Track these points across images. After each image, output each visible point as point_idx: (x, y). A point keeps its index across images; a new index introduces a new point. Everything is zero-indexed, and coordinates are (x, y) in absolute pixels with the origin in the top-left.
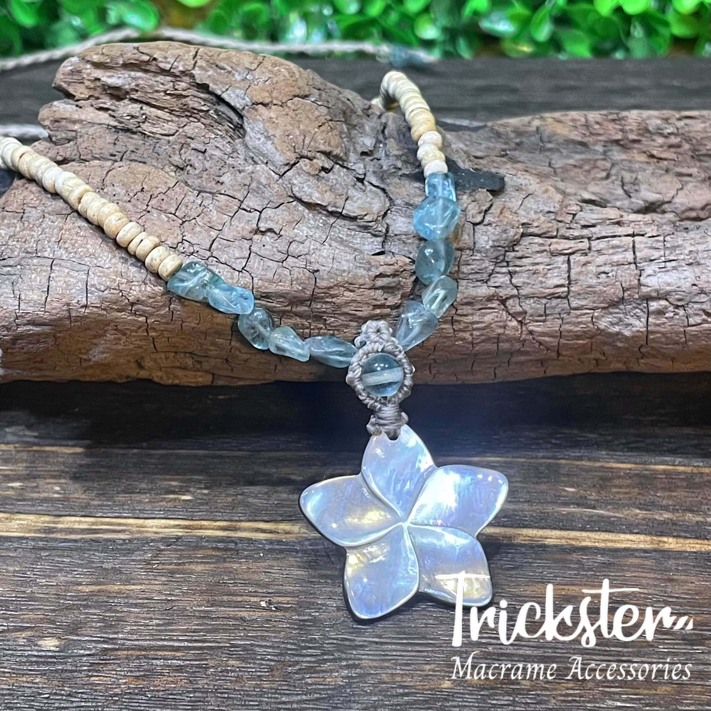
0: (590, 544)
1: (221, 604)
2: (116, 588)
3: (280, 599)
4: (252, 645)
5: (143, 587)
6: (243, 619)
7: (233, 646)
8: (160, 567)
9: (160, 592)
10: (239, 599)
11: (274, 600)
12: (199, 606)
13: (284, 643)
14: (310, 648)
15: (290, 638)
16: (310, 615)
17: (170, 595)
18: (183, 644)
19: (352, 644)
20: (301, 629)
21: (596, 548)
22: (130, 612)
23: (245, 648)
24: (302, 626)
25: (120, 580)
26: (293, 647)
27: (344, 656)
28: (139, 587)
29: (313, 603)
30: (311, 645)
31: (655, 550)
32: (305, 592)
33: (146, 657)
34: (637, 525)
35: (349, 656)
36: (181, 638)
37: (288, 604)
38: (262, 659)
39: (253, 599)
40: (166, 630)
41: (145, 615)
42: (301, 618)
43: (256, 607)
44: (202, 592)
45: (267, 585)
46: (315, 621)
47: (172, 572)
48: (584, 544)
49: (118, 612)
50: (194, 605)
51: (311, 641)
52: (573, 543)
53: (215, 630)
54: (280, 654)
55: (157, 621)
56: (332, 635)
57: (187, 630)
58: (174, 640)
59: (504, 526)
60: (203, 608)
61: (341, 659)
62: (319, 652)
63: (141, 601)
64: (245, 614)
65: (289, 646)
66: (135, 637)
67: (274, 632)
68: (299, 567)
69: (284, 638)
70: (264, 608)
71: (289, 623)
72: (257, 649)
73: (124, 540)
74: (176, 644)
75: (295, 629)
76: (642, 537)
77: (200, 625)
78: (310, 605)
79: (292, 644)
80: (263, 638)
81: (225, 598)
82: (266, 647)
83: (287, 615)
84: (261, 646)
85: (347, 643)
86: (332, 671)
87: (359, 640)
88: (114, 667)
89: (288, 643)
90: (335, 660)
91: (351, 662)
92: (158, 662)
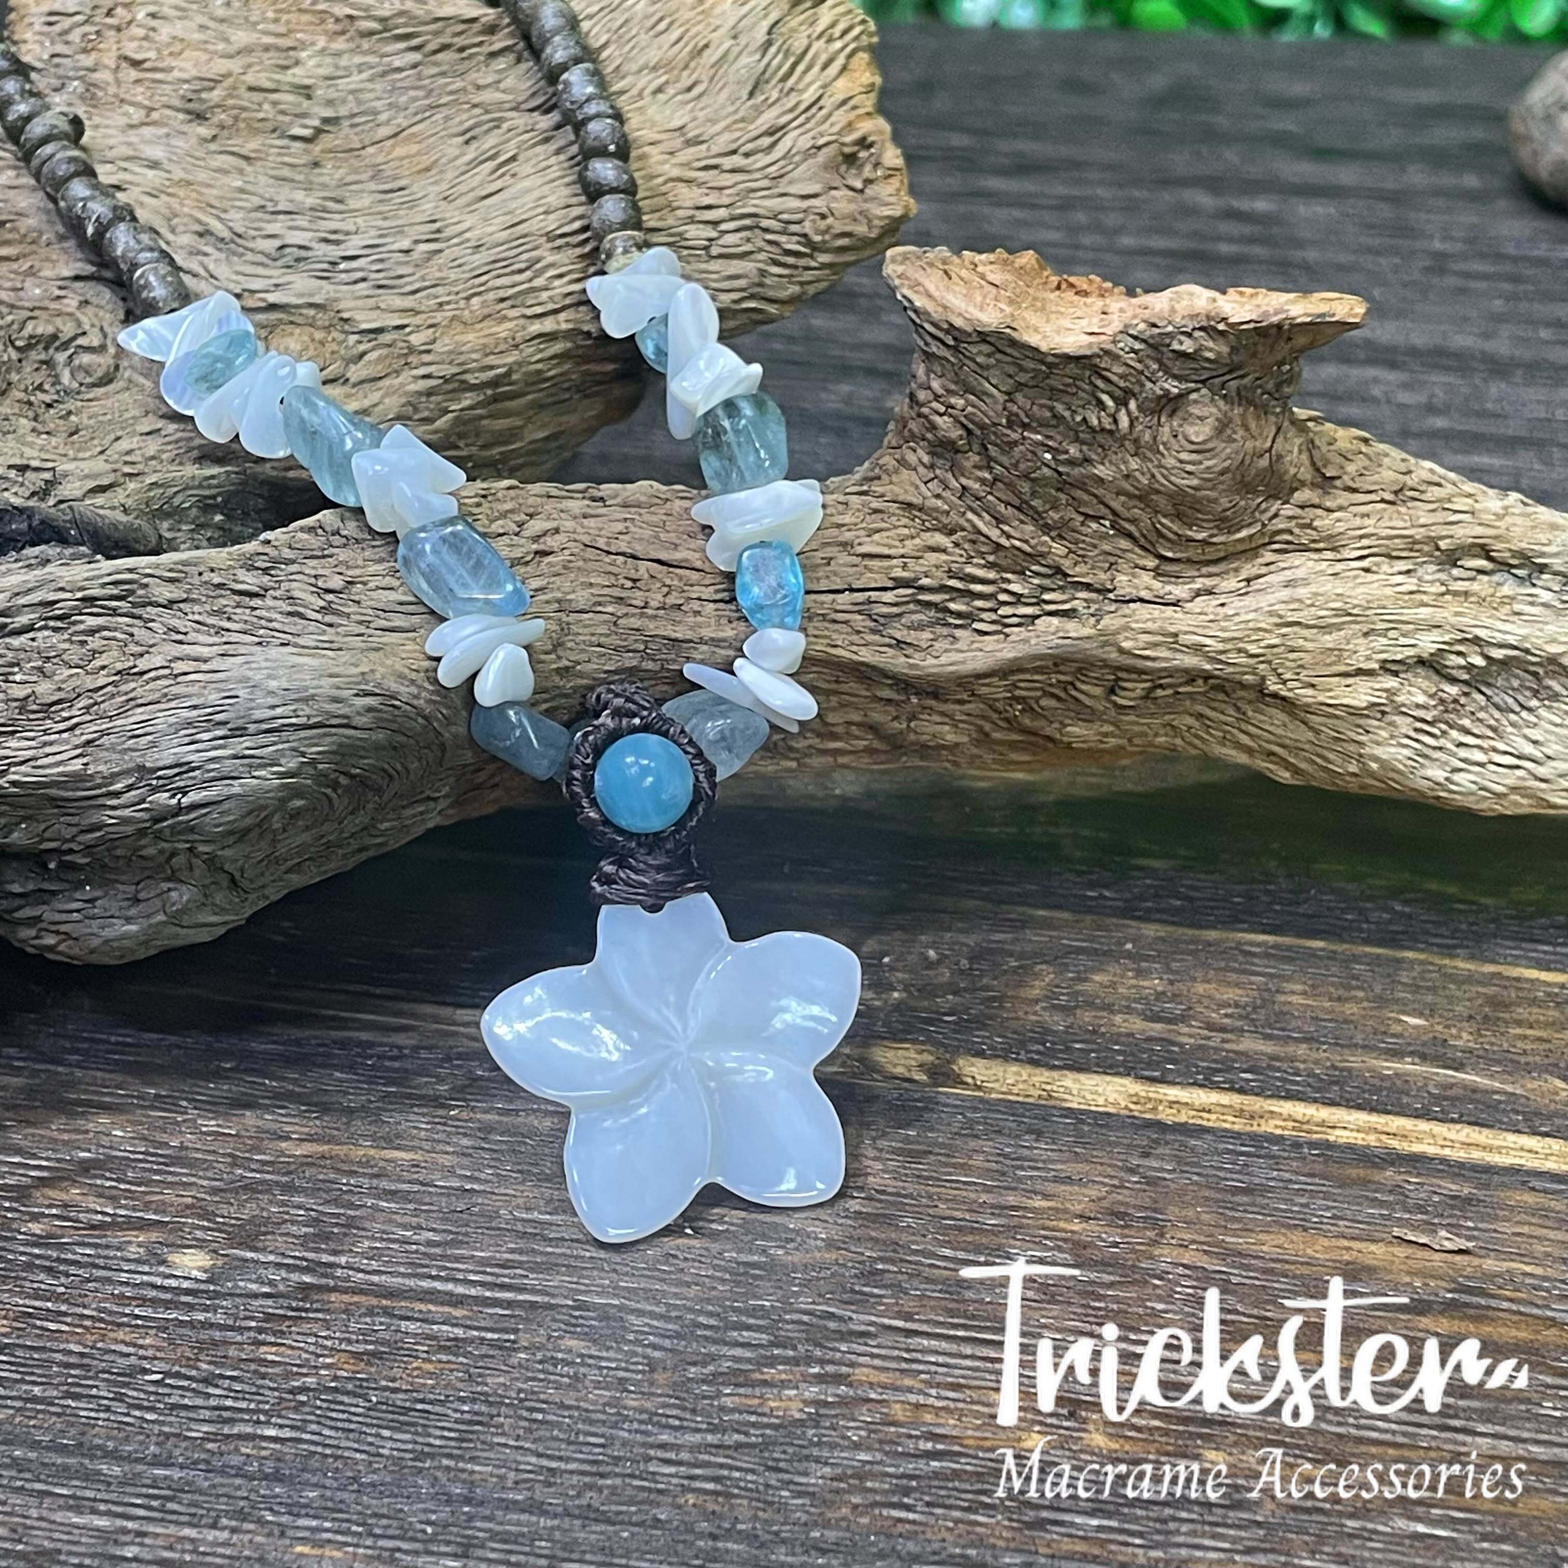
0: (1431, 1150)
2: (360, 1153)
4: (621, 1308)
5: (418, 1157)
7: (580, 1306)
9: (452, 1172)
12: (528, 1210)
13: (691, 1310)
14: (749, 1328)
15: (708, 1301)
16: (764, 1253)
17: (471, 1179)
18: (473, 1292)
19: (843, 1328)
20: (738, 1283)
21: (1445, 1161)
22: (378, 1208)
23: (604, 1314)
24: (741, 1275)
25: (374, 1137)
26: (712, 1322)
27: (818, 1353)
28: (409, 1156)
30: (752, 1321)
33: (387, 1312)
34: (1550, 1118)
35: (830, 1355)
36: (472, 1277)
38: (636, 1342)
40: (444, 1257)
41: (406, 1219)
42: (744, 1258)
44: (540, 1180)
46: (771, 1267)
47: (488, 1130)
48: (1417, 1148)
49: (352, 1206)
50: (518, 1207)
51: (754, 1312)
52: (1394, 1143)
53: (549, 1267)
54: (678, 1336)
55: (430, 1235)
56: (804, 1302)
57: (489, 1262)
58: (456, 1281)
59: (1241, 1091)
60: (535, 1215)
61: (810, 1360)
62: (764, 1338)
65: (702, 1319)
66: (375, 1265)
67: (680, 1283)
69: (696, 1299)
71: (715, 1267)
72: (632, 1318)
74: (460, 1290)
75: (723, 1281)
76: (1556, 1145)
77: (521, 1252)
78: (769, 1231)
79: (711, 1314)
80: (651, 1296)
82: (652, 1315)
83: (715, 1249)
84: (640, 1313)
85: (832, 1325)
86: (784, 1384)
87: (860, 1320)
88: (315, 1328)
89: (701, 1312)
90: (795, 1361)
91: (830, 1369)
92: (412, 1327)
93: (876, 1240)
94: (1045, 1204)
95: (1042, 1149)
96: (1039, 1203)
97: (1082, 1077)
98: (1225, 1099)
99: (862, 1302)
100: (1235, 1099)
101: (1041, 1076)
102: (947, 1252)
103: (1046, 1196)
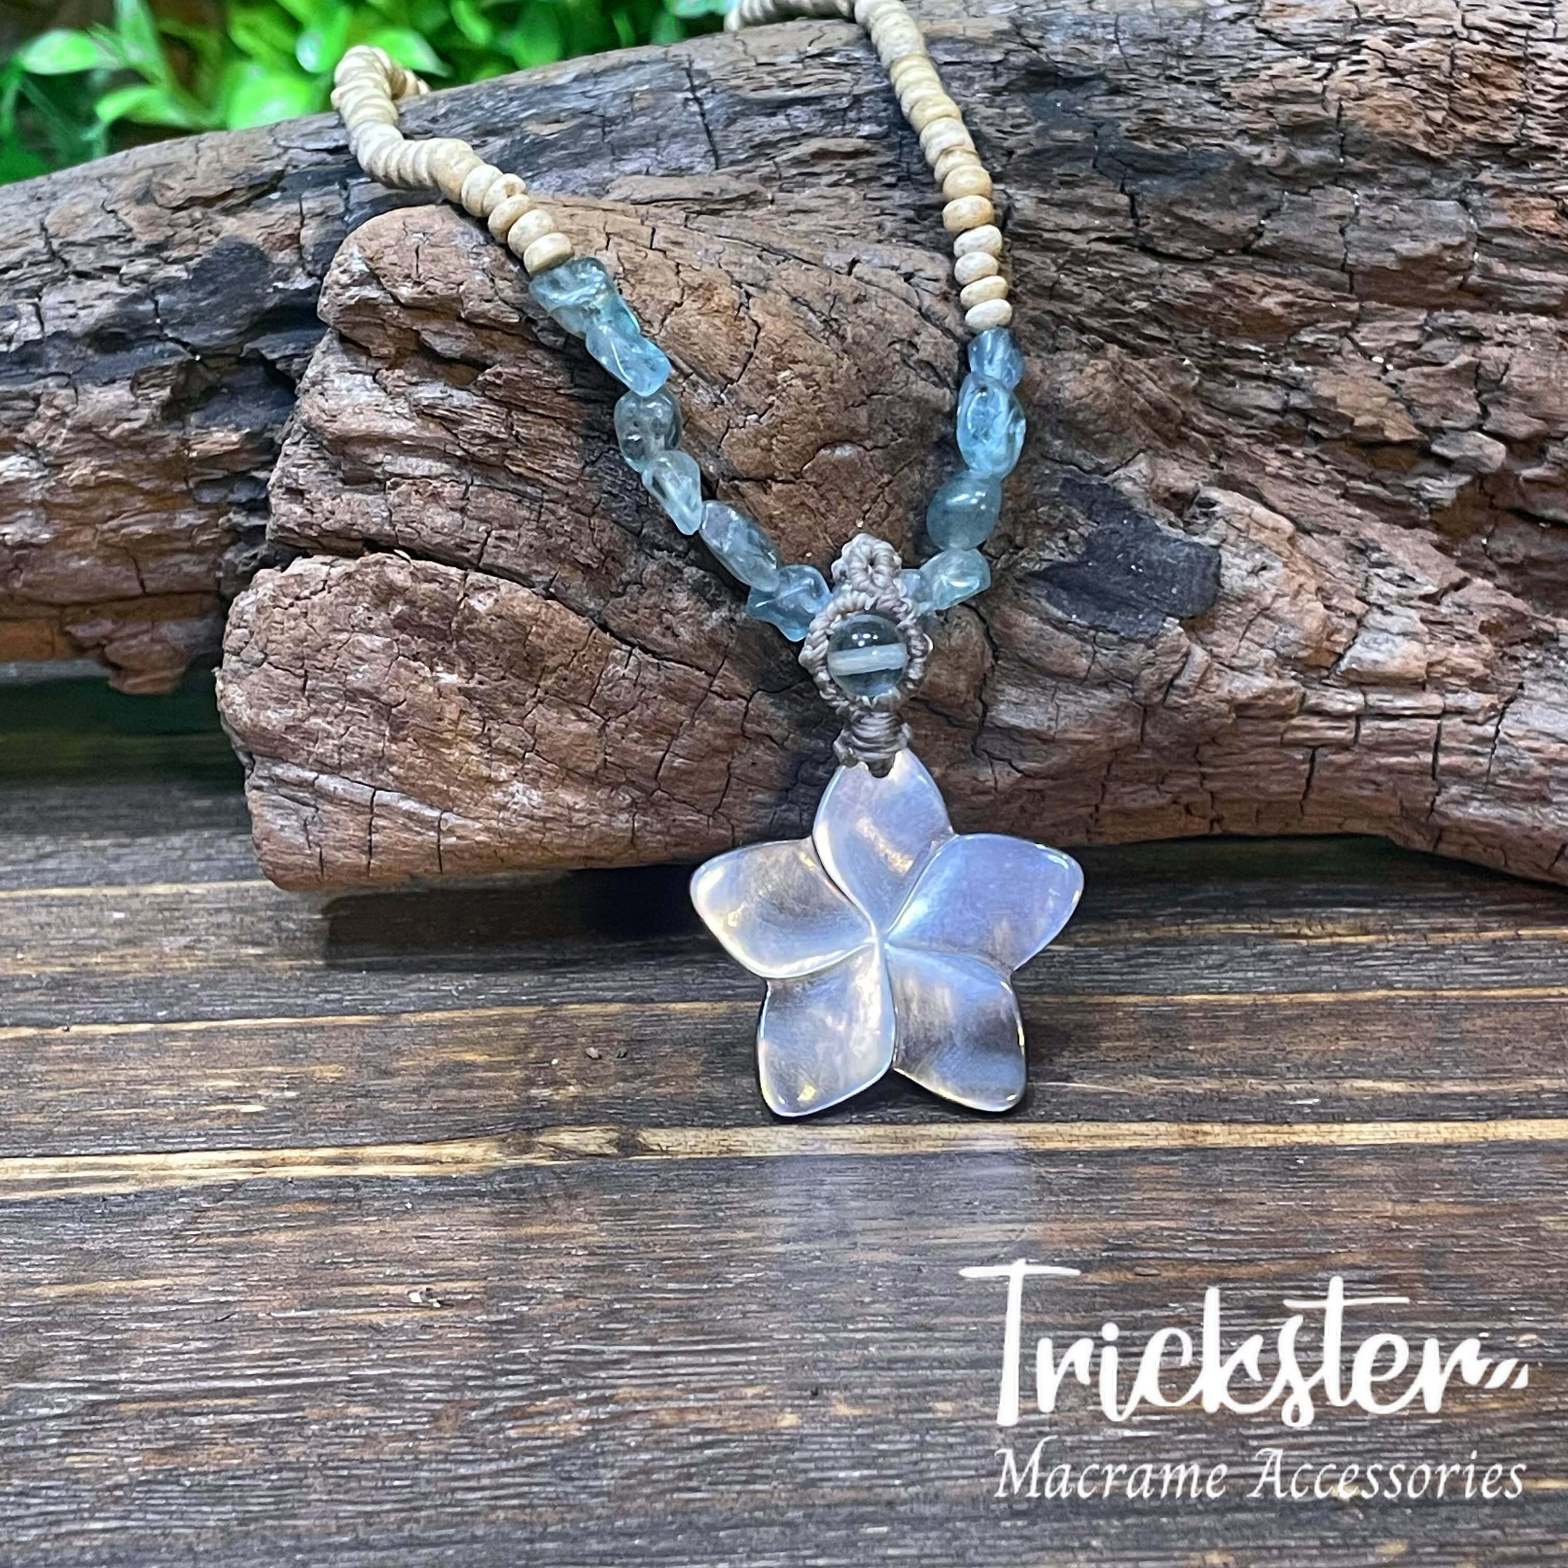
0: (1061, 1145)
1: (330, 1303)
2: (112, 1286)
3: (449, 1286)
4: (394, 1375)
5: (168, 1281)
6: (375, 1328)
7: (356, 1379)
8: (202, 1241)
9: (204, 1289)
10: (366, 1290)
11: (436, 1288)
12: (285, 1309)
13: (459, 1367)
14: (514, 1373)
15: (472, 1357)
16: (511, 1311)
17: (224, 1293)
18: (252, 1384)
19: (597, 1358)
20: (495, 1339)
21: (1074, 1152)
22: (142, 1330)
23: (379, 1382)
24: (495, 1331)
25: (121, 1272)
26: (479, 1373)
27: (581, 1382)
28: (159, 1282)
29: (516, 1290)
30: (514, 1367)
31: (1188, 1149)
32: (500, 1271)
33: (176, 1412)
34: (1152, 1107)
35: (592, 1382)
36: (248, 1372)
37: (465, 1292)
38: (415, 1400)
39: (392, 1289)
40: (218, 1360)
41: (173, 1334)
42: (493, 1318)
43: (402, 1303)
44: (288, 1284)
45: (420, 1262)
46: (521, 1322)
47: (227, 1250)
48: (1049, 1145)
49: (117, 1331)
50: (274, 1309)
51: (515, 1359)
52: (1030, 1145)
53: (316, 1353)
54: (453, 1389)
55: (199, 1344)
56: (557, 1344)
57: (260, 1357)
58: (235, 1377)
59: (892, 1123)
60: (293, 1313)
61: (575, 1389)
62: (531, 1378)
63: (164, 1308)
64: (379, 1319)
65: (469, 1372)
66: (154, 1376)
67: (441, 1347)
68: (487, 1223)
69: (462, 1357)
70: (416, 1305)
71: (472, 1330)
72: (405, 1381)
73: (124, 1196)
74: (240, 1384)
75: (481, 1339)
76: (1162, 1127)
77: (287, 1344)
78: (512, 1293)
79: (476, 1367)
80: (418, 1361)
81: (337, 1291)
82: (424, 1376)
83: (465, 1313)
84: (412, 1376)
85: (587, 1358)
86: (557, 1412)
87: (611, 1351)
88: (114, 1434)
89: (468, 1366)
90: (564, 1392)
91: (594, 1393)
92: (203, 1420)
93: (608, 1286)
94: (748, 1235)
95: (733, 1193)
96: (742, 1235)
97: (753, 1131)
98: (881, 1130)
99: (610, 1337)
100: (889, 1130)
101: (716, 1135)
102: (671, 1286)
103: (747, 1229)
